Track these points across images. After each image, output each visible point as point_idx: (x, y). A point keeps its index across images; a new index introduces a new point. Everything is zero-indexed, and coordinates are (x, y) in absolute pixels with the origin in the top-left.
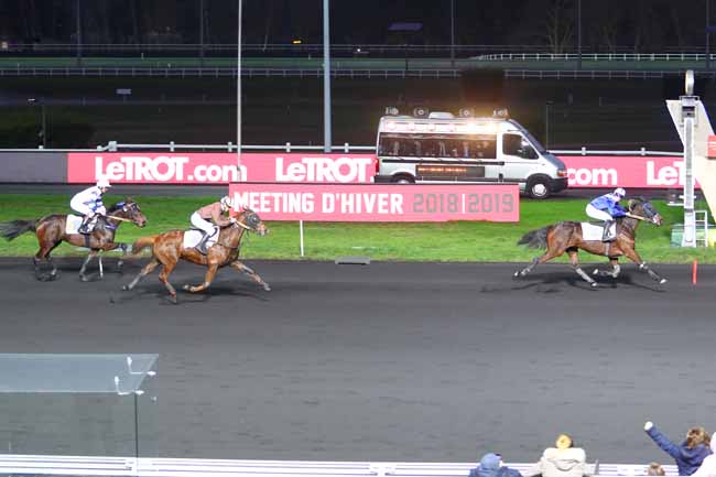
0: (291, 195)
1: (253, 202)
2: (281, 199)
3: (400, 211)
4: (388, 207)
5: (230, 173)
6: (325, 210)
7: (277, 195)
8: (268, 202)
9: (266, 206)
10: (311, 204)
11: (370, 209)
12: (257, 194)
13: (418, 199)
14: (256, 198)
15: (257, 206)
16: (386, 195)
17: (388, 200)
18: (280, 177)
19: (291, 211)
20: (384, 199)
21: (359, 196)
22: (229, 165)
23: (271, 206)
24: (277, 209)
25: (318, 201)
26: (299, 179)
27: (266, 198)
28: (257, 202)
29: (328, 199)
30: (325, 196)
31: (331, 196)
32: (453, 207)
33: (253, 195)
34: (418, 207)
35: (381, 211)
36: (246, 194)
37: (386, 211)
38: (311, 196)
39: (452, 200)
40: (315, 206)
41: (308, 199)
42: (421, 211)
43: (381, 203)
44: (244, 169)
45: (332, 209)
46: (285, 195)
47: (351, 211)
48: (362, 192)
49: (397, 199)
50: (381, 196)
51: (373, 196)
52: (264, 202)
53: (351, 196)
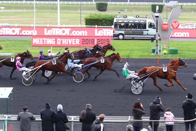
0: (49, 39)
1: (38, 41)
2: (46, 40)
3: (79, 44)
4: (75, 43)
5: (32, 33)
6: (58, 43)
7: (45, 39)
8: (42, 41)
9: (42, 42)
10: (54, 42)
11: (70, 43)
12: (39, 39)
13: (83, 40)
14: (39, 40)
15: (39, 42)
16: (75, 39)
17: (75, 41)
18: (46, 34)
19: (49, 44)
20: (74, 40)
21: (67, 39)
22: (32, 30)
23: (43, 42)
24: (45, 43)
25: (56, 41)
26: (51, 34)
27: (42, 40)
28: (39, 41)
29: (59, 40)
30: (58, 39)
31: (60, 39)
32: (93, 43)
33: (38, 39)
34: (83, 43)
35: (73, 43)
36: (36, 39)
37: (75, 44)
38: (54, 39)
39: (93, 40)
40: (55, 42)
41: (53, 40)
42: (84, 44)
43: (73, 42)
44: (36, 32)
45: (60, 43)
46: (47, 39)
47: (65, 44)
48: (68, 38)
49: (78, 40)
50: (73, 40)
51: (71, 39)
52: (41, 41)
53: (65, 39)
